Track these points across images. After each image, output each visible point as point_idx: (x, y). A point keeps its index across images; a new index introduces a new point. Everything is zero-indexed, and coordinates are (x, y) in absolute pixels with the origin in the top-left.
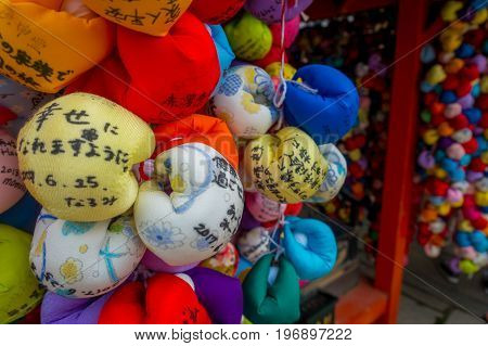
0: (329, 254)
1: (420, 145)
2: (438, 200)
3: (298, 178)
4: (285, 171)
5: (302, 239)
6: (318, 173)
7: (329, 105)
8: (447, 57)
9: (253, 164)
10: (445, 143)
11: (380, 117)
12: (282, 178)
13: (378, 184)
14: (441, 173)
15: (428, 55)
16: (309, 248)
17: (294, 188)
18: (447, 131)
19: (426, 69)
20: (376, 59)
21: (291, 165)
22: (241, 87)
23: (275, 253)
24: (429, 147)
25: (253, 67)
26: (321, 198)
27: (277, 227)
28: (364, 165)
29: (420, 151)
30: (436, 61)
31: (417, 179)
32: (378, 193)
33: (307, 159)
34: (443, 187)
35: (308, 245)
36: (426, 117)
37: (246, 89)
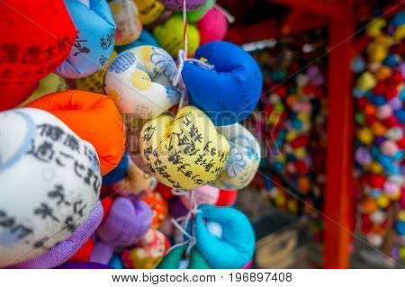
0: (245, 245)
1: (355, 143)
2: (376, 193)
3: (188, 159)
4: (173, 151)
5: (216, 229)
6: (213, 153)
7: (223, 78)
8: (375, 66)
9: (144, 146)
10: (378, 141)
11: (320, 120)
12: (171, 159)
13: (321, 179)
14: (377, 168)
15: (357, 65)
16: (224, 239)
17: (185, 171)
18: (379, 129)
19: (357, 77)
20: (314, 71)
21: (180, 144)
22: (134, 65)
23: (188, 245)
24: (364, 145)
25: (151, 47)
26: (232, 185)
27: (189, 216)
28: (308, 162)
29: (357, 148)
30: (366, 70)
31: (356, 174)
32: (322, 187)
33: (199, 137)
34: (379, 181)
35: (223, 235)
36: (360, 118)
37: (139, 67)
